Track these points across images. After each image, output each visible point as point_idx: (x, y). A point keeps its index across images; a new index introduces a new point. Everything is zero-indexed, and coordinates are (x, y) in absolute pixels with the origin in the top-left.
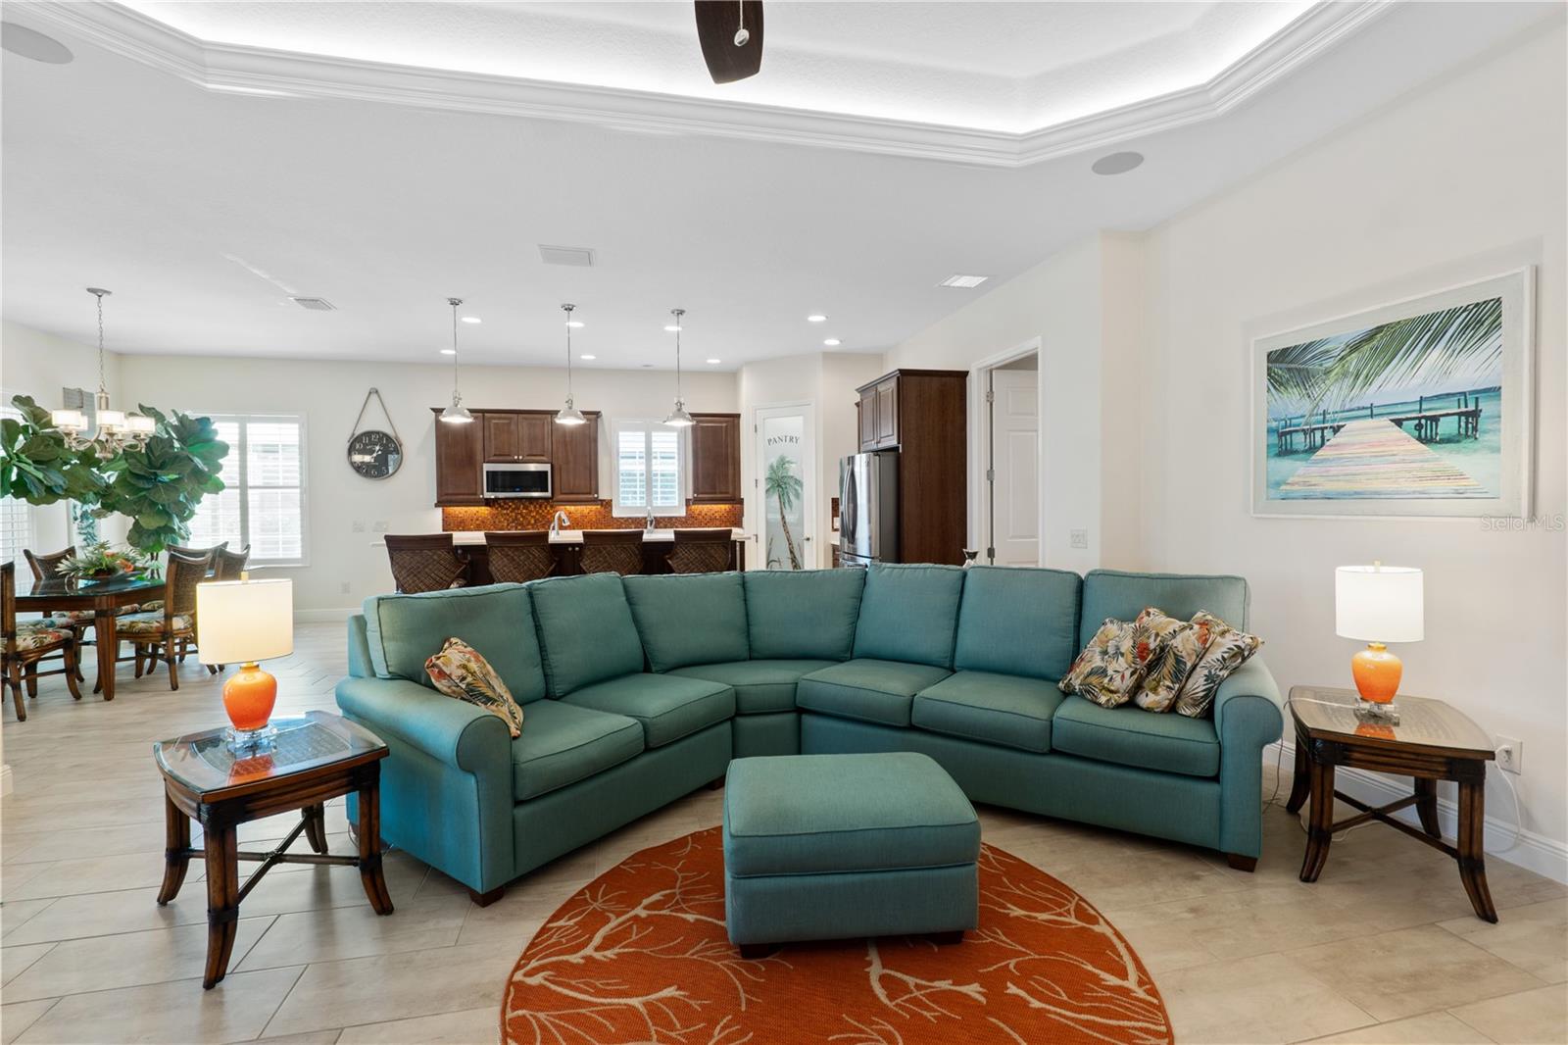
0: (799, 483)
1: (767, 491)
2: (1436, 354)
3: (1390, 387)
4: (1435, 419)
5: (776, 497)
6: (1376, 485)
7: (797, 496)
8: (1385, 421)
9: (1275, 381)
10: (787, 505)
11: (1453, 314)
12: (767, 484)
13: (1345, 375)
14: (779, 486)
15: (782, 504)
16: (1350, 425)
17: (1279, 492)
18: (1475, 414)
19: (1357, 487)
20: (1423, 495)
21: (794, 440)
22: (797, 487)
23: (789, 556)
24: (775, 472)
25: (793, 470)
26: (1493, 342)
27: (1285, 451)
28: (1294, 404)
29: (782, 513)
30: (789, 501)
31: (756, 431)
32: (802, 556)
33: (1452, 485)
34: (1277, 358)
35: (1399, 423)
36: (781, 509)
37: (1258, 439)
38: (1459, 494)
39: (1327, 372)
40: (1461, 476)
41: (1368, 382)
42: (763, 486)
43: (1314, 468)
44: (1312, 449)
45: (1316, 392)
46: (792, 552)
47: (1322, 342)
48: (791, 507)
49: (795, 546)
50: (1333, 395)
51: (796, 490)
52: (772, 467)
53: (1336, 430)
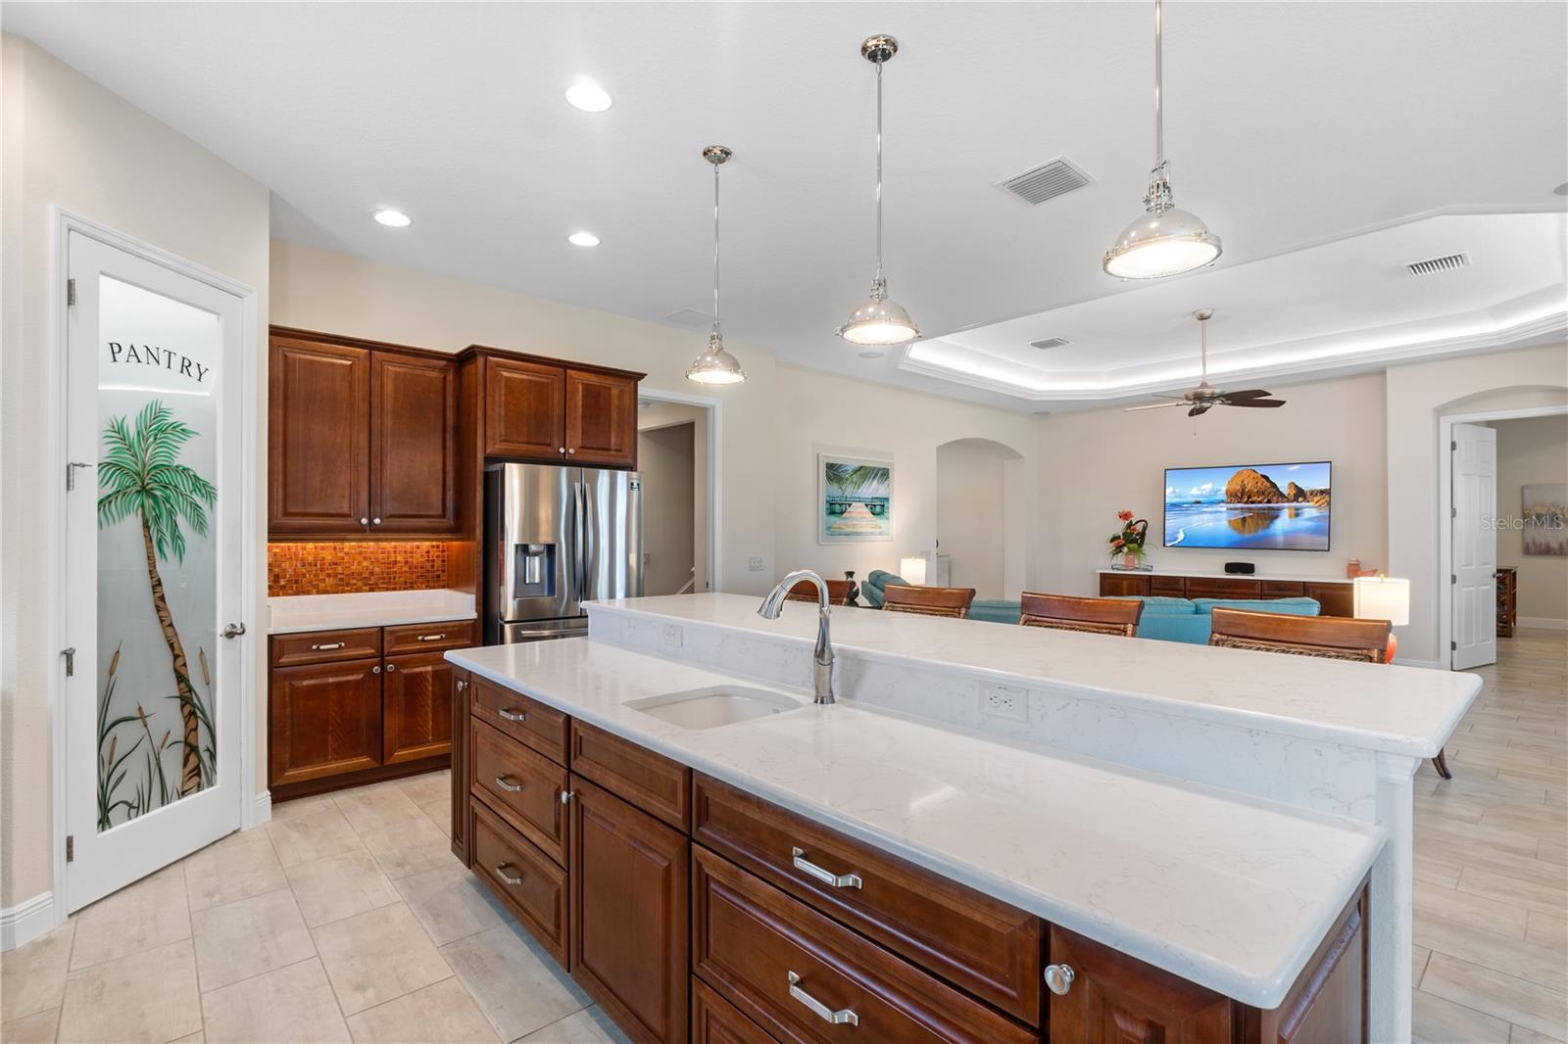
0: (207, 491)
1: (103, 503)
2: (875, 482)
3: (864, 491)
4: (875, 506)
5: (132, 523)
6: (861, 530)
7: (200, 524)
8: (863, 504)
9: (829, 478)
10: (168, 550)
11: (879, 469)
12: (103, 483)
13: (852, 482)
14: (144, 490)
15: (152, 546)
16: (854, 504)
17: (832, 532)
18: (883, 506)
19: (855, 530)
20: (873, 534)
21: (193, 369)
22: (198, 499)
23: (173, 688)
24: (130, 447)
25: (186, 455)
26: (887, 482)
27: (832, 513)
28: (835, 491)
29: (152, 572)
30: (176, 537)
31: (71, 300)
32: (209, 682)
33: (878, 530)
34: (830, 467)
35: (867, 505)
36: (150, 558)
37: (823, 507)
38: (881, 534)
39: (847, 479)
40: (880, 527)
41: (859, 487)
42: (90, 487)
43: (843, 521)
44: (842, 513)
45: (843, 487)
46: (181, 678)
47: (846, 466)
48: (180, 551)
49: (191, 659)
50: (849, 490)
51: (196, 507)
52: (118, 431)
53: (850, 505)
